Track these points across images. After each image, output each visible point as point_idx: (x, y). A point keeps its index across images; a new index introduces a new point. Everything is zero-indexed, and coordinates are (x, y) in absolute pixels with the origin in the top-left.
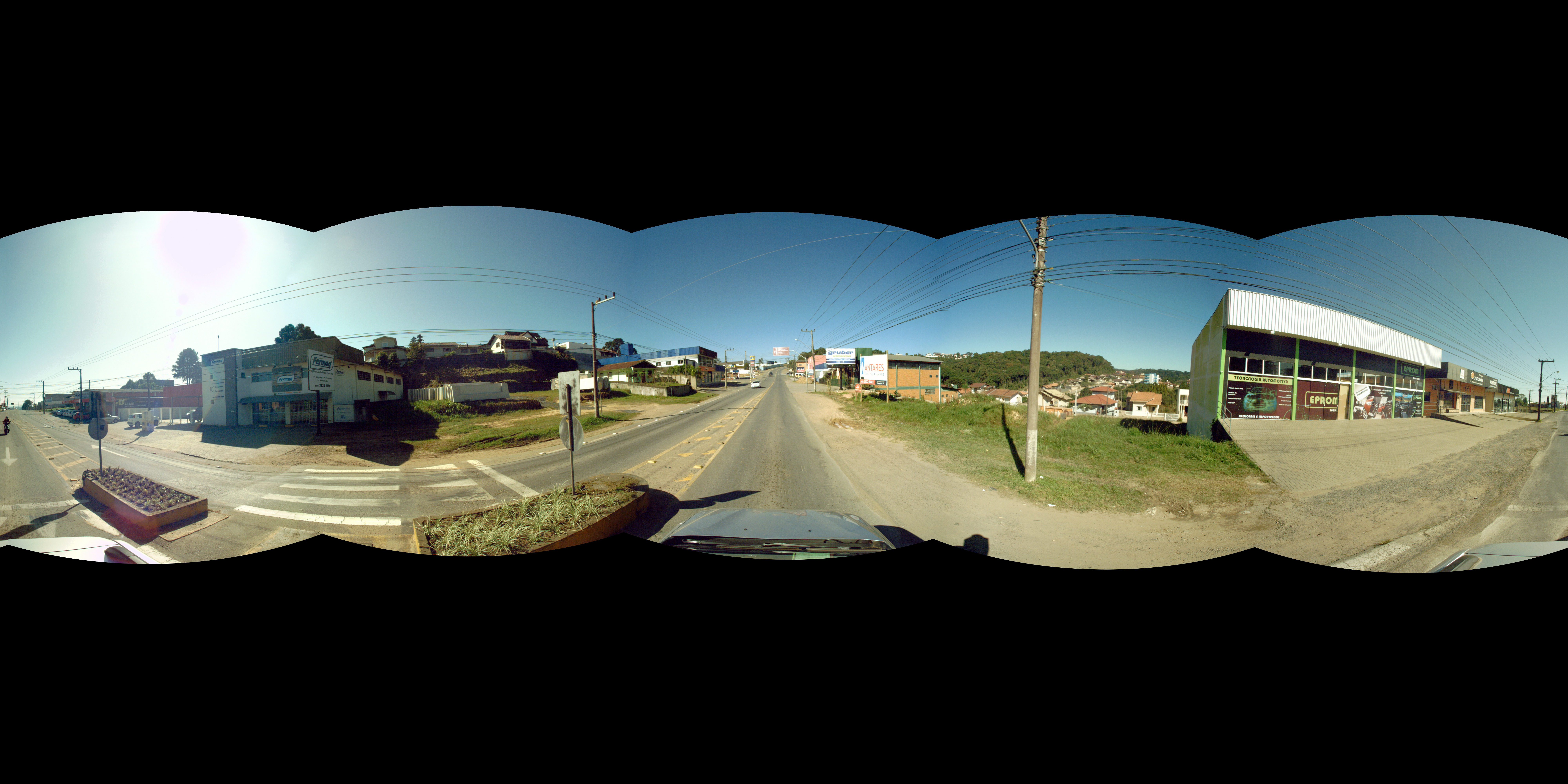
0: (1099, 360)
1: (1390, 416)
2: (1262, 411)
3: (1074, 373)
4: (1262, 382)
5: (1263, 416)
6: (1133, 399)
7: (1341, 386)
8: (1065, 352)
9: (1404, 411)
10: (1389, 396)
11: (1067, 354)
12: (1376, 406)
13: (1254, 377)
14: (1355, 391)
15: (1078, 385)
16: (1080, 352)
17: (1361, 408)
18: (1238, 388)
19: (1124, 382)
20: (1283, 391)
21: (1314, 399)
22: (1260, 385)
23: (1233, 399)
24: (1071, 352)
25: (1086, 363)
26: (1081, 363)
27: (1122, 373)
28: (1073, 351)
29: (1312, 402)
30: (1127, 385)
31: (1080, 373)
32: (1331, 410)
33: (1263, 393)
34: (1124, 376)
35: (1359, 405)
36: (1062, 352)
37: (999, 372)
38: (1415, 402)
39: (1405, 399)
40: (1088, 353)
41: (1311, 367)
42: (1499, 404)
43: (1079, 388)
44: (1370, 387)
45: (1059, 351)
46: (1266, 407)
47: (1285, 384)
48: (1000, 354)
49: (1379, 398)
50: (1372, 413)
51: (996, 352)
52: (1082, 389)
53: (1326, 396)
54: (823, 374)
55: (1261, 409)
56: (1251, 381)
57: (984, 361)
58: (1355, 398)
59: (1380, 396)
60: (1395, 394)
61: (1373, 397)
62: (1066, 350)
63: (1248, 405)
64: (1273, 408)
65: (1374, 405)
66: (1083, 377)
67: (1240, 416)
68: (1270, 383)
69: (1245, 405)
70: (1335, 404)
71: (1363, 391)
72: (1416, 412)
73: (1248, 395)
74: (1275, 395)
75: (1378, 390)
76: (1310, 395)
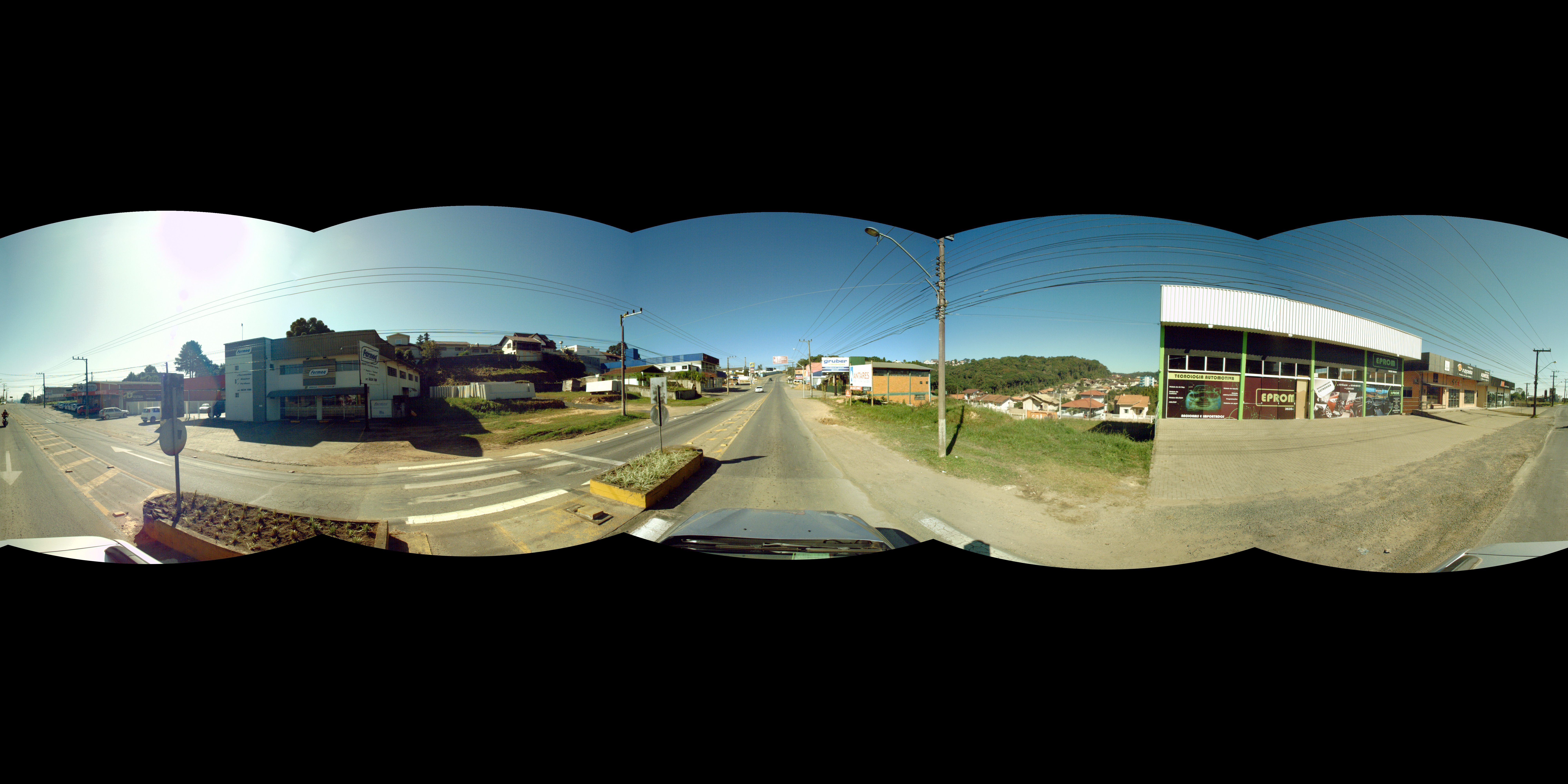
0: (1095, 364)
1: (1360, 415)
2: (1206, 411)
3: (1070, 377)
4: (1204, 379)
5: (1208, 416)
6: (1120, 403)
7: (1298, 382)
8: (1061, 357)
9: (1378, 409)
10: (1359, 392)
11: (1063, 359)
12: (1343, 403)
13: (1196, 375)
14: (1315, 387)
15: (1073, 389)
16: (1075, 357)
17: (1324, 406)
18: (1179, 387)
19: (1119, 385)
20: (1229, 389)
21: (1266, 396)
22: (1203, 382)
23: (1174, 398)
24: (1067, 357)
25: (1082, 368)
26: (1077, 368)
27: (1118, 376)
28: (1069, 356)
29: (1263, 400)
30: (1123, 389)
31: (1076, 378)
32: (1286, 409)
33: (1207, 392)
34: (1120, 380)
35: (1320, 402)
36: (1058, 357)
37: (995, 378)
38: (1391, 398)
39: (1379, 395)
40: (1084, 358)
41: (1261, 362)
42: (1491, 400)
43: (1075, 392)
44: (1334, 382)
45: (1055, 356)
46: (1210, 406)
47: (1231, 380)
48: (997, 360)
49: (1346, 394)
50: (1338, 411)
51: (993, 358)
52: (1077, 393)
53: (1280, 393)
54: (821, 381)
55: (1206, 408)
56: (1193, 379)
57: (981, 367)
58: (1315, 394)
59: (1347, 391)
60: (1366, 389)
61: (1338, 393)
62: (1062, 355)
63: (1190, 404)
64: (1217, 407)
65: (1339, 403)
66: (1078, 382)
67: (1182, 416)
68: (1213, 380)
69: (1187, 405)
70: (1292, 401)
71: (1325, 386)
72: (1394, 409)
73: (1190, 393)
74: (1219, 393)
75: (1344, 385)
76: (1261, 393)
